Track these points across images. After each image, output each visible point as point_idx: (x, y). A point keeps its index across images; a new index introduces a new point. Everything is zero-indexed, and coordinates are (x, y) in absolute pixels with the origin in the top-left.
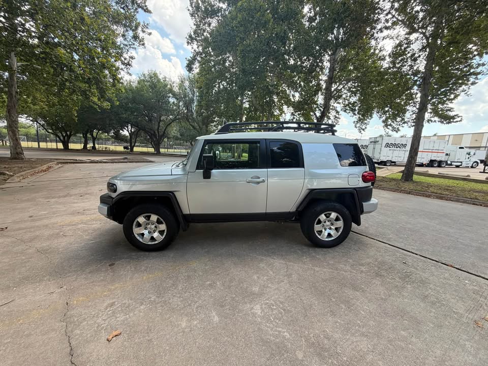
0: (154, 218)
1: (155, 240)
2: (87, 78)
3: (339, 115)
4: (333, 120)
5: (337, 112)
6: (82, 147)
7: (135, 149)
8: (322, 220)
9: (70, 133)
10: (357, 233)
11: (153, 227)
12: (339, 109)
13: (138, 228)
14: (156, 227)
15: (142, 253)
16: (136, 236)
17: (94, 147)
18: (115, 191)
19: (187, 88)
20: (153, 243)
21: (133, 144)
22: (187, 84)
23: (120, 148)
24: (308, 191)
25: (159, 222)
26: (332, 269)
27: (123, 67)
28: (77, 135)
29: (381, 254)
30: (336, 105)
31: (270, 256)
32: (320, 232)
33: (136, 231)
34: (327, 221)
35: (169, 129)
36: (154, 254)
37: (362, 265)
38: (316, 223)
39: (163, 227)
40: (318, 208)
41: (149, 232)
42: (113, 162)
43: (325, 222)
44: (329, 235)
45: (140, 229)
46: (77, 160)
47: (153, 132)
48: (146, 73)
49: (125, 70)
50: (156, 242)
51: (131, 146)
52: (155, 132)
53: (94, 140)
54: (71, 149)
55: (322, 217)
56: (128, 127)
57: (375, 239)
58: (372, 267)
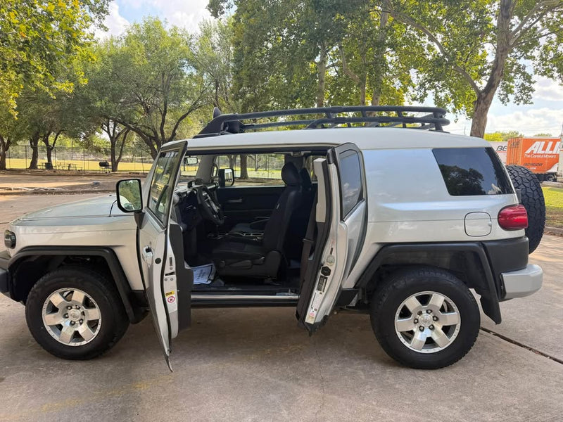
0: (79, 296)
1: (83, 339)
2: (23, 40)
3: (530, 82)
4: (518, 95)
5: (528, 78)
6: (29, 166)
7: (121, 166)
8: (411, 309)
9: (9, 141)
10: (511, 341)
11: (78, 313)
12: (529, 70)
13: (53, 315)
14: (83, 313)
15: (58, 362)
16: (48, 329)
17: (49, 165)
18: (13, 245)
19: (216, 45)
20: (78, 344)
21: (117, 158)
22: (216, 38)
23: (94, 166)
24: (376, 248)
25: (87, 303)
26: (417, 413)
27: (93, 15)
28: (18, 143)
29: (546, 388)
30: (522, 62)
31: (297, 380)
32: (409, 335)
33: (49, 320)
34: (424, 312)
35: (182, 126)
36: (78, 365)
37: (490, 409)
38: (397, 315)
39: (95, 314)
40: (401, 284)
41: (72, 324)
42: (72, 191)
43: (420, 313)
44: (430, 342)
45: (54, 317)
46: (10, 189)
47: (153, 134)
48: (141, 22)
49: (96, 21)
50: (84, 343)
51: (113, 159)
52: (155, 133)
53: (50, 150)
54: (11, 170)
55: (412, 302)
56: (108, 126)
57: (546, 356)
58: (513, 414)
